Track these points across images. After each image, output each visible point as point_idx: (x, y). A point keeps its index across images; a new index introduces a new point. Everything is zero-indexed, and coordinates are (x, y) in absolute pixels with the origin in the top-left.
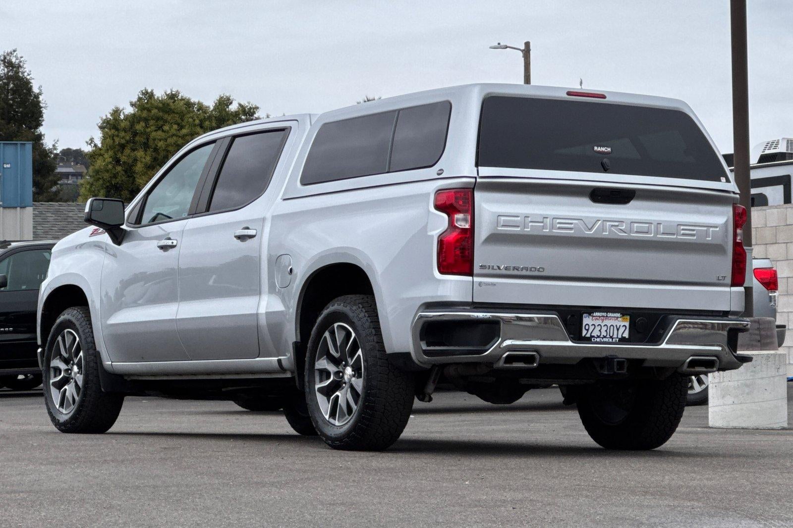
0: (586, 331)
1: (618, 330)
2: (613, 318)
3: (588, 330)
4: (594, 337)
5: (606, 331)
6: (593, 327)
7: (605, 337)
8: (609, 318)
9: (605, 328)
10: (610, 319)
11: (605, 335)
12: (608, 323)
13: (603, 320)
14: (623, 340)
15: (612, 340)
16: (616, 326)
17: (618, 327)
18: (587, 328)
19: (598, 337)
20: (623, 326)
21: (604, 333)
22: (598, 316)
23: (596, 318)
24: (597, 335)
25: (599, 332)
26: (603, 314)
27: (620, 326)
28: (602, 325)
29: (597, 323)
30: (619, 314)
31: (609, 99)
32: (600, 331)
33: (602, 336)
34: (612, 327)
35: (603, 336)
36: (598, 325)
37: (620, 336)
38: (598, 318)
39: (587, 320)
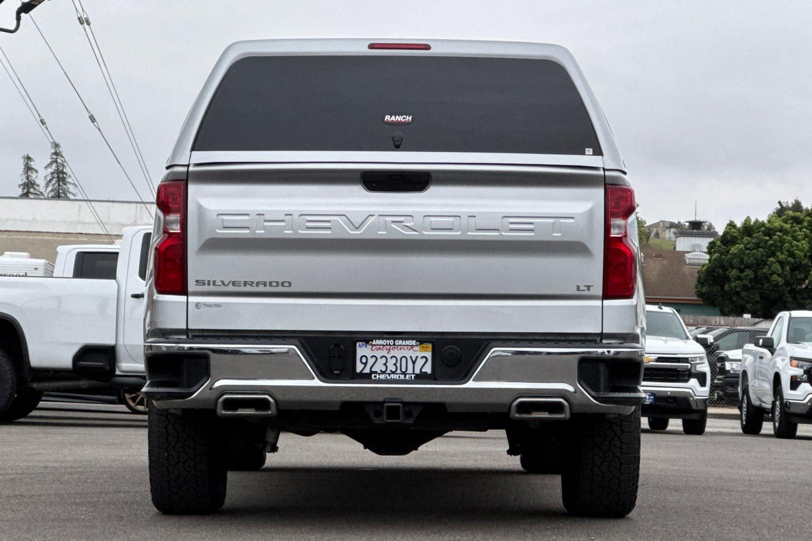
0: (363, 366)
1: (414, 363)
2: (405, 347)
3: (365, 364)
4: (376, 372)
5: (395, 364)
6: (374, 359)
7: (393, 373)
8: (399, 347)
9: (394, 360)
10: (401, 349)
11: (394, 370)
12: (398, 353)
13: (389, 349)
14: (421, 377)
15: (405, 377)
16: (411, 357)
17: (414, 360)
18: (364, 360)
19: (383, 373)
20: (422, 358)
21: (391, 367)
22: (381, 345)
23: (378, 347)
24: (381, 370)
25: (384, 367)
26: (388, 342)
27: (417, 357)
28: (389, 356)
29: (379, 354)
30: (414, 341)
31: (436, 51)
32: (385, 364)
33: (388, 372)
34: (404, 360)
35: (391, 371)
36: (381, 357)
37: (417, 371)
38: (381, 347)
39: (362, 351)
